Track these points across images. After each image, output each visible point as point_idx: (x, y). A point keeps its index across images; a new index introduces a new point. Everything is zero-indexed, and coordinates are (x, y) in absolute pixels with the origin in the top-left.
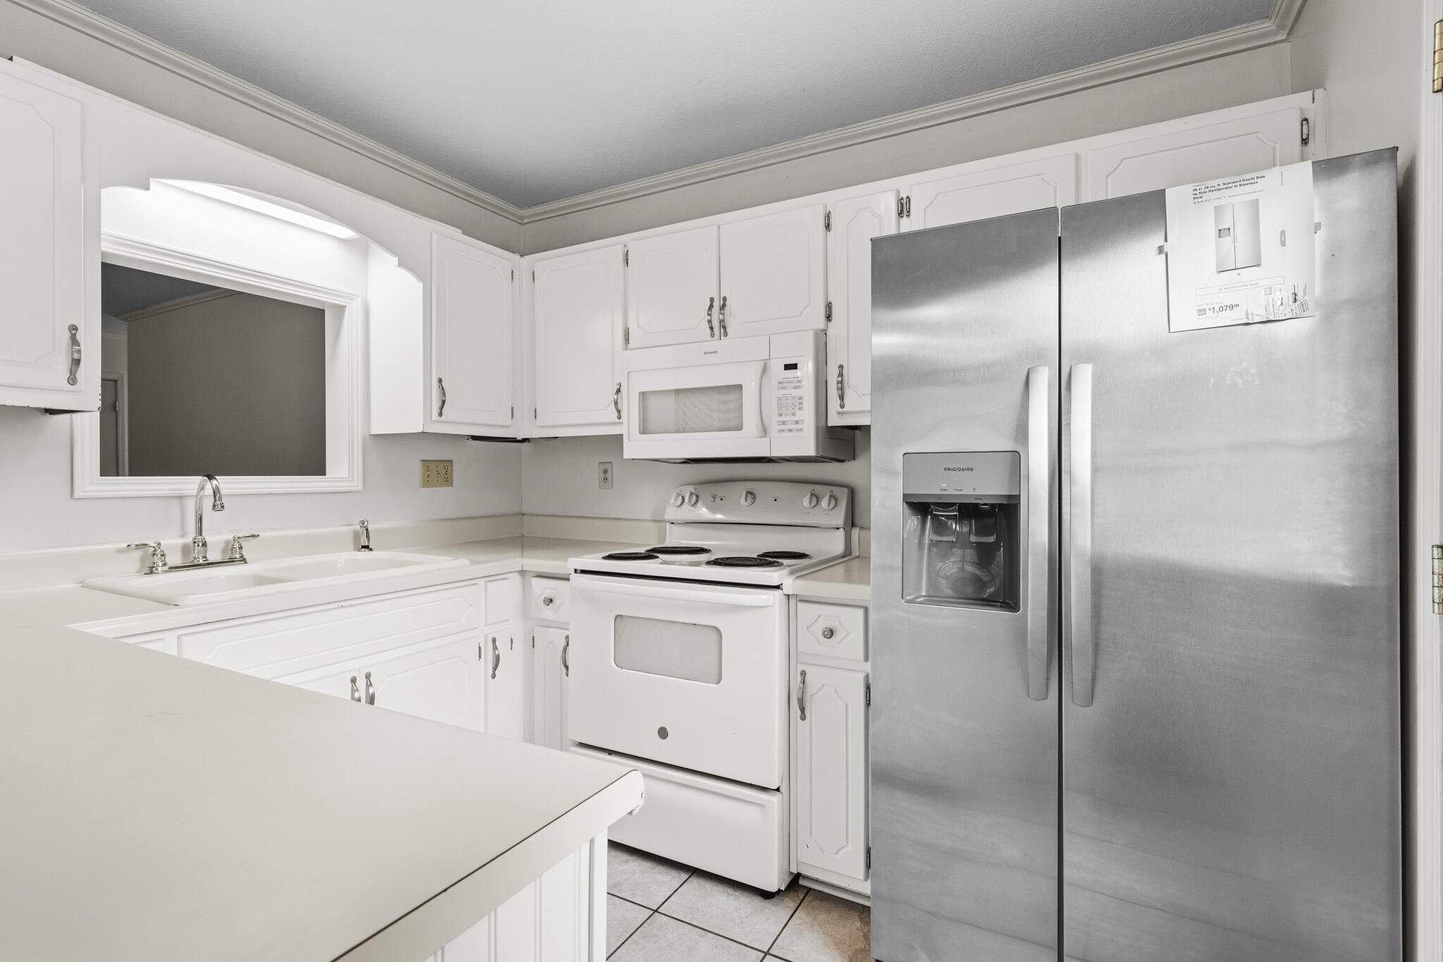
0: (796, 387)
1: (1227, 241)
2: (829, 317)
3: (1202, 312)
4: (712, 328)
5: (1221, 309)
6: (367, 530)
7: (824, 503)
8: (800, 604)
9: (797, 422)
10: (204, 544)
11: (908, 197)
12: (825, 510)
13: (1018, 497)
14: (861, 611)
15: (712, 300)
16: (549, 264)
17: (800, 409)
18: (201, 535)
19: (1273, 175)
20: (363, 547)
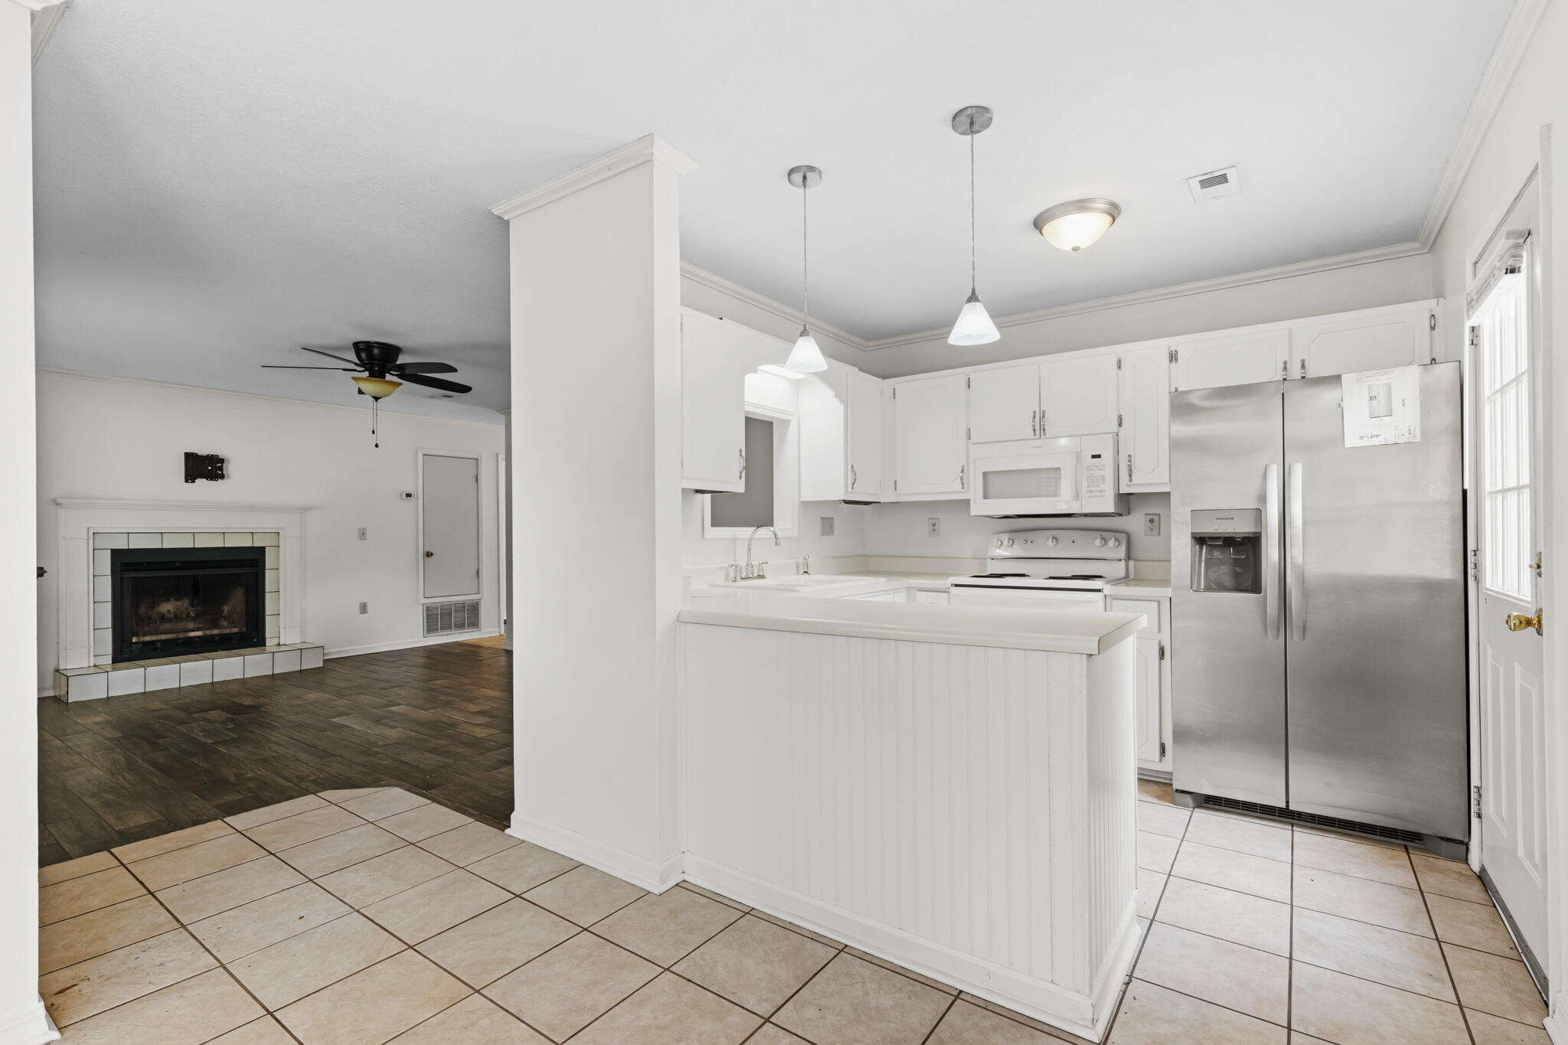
0: (1100, 469)
1: (1374, 402)
2: (1120, 425)
3: (1361, 438)
4: (1034, 430)
5: (1372, 437)
6: (807, 561)
7: (1111, 543)
8: (1114, 601)
9: (1101, 491)
11: (1176, 351)
12: (1111, 548)
13: (1260, 533)
14: (1156, 604)
15: (1035, 412)
16: (907, 385)
17: (1104, 483)
18: (750, 561)
19: (1398, 371)
20: (804, 572)
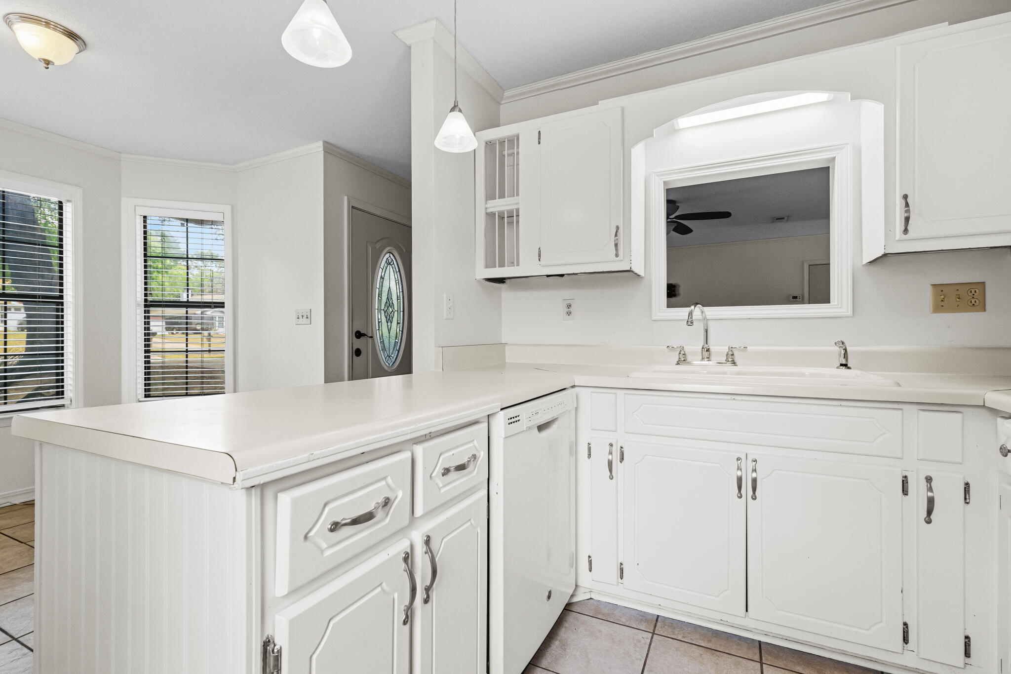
6: (846, 350)
10: (708, 350)
18: (707, 344)
20: (842, 365)
